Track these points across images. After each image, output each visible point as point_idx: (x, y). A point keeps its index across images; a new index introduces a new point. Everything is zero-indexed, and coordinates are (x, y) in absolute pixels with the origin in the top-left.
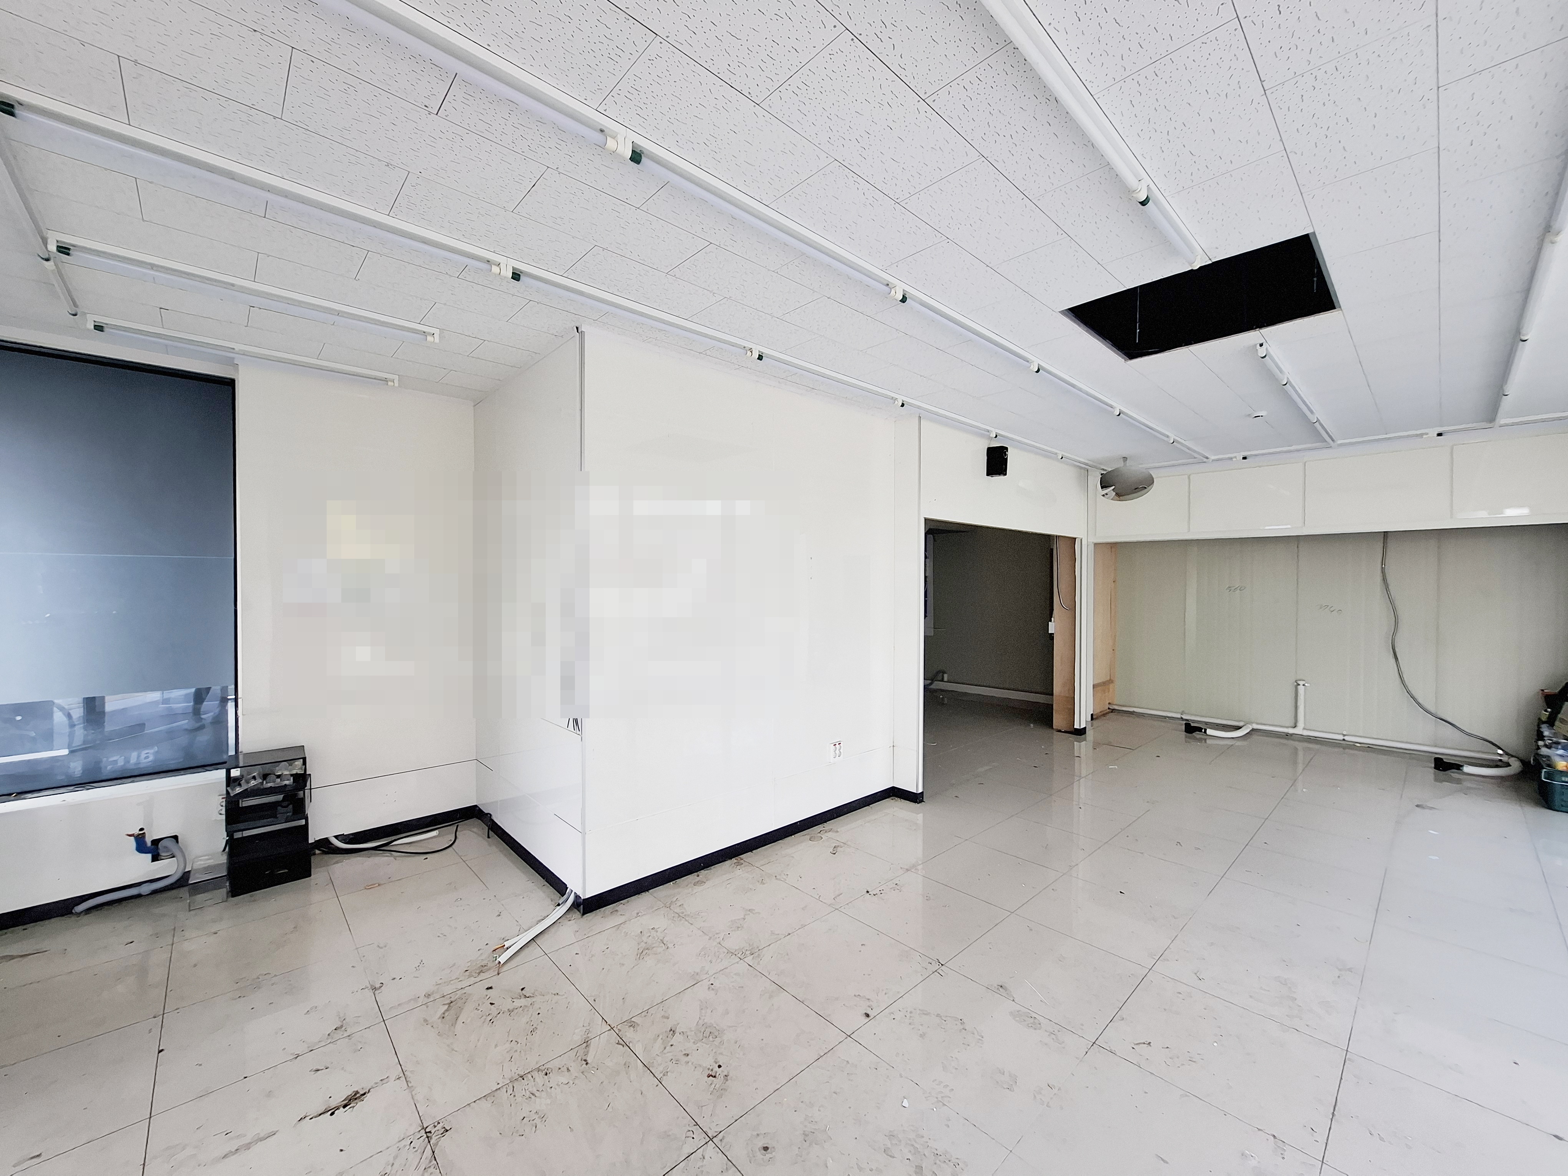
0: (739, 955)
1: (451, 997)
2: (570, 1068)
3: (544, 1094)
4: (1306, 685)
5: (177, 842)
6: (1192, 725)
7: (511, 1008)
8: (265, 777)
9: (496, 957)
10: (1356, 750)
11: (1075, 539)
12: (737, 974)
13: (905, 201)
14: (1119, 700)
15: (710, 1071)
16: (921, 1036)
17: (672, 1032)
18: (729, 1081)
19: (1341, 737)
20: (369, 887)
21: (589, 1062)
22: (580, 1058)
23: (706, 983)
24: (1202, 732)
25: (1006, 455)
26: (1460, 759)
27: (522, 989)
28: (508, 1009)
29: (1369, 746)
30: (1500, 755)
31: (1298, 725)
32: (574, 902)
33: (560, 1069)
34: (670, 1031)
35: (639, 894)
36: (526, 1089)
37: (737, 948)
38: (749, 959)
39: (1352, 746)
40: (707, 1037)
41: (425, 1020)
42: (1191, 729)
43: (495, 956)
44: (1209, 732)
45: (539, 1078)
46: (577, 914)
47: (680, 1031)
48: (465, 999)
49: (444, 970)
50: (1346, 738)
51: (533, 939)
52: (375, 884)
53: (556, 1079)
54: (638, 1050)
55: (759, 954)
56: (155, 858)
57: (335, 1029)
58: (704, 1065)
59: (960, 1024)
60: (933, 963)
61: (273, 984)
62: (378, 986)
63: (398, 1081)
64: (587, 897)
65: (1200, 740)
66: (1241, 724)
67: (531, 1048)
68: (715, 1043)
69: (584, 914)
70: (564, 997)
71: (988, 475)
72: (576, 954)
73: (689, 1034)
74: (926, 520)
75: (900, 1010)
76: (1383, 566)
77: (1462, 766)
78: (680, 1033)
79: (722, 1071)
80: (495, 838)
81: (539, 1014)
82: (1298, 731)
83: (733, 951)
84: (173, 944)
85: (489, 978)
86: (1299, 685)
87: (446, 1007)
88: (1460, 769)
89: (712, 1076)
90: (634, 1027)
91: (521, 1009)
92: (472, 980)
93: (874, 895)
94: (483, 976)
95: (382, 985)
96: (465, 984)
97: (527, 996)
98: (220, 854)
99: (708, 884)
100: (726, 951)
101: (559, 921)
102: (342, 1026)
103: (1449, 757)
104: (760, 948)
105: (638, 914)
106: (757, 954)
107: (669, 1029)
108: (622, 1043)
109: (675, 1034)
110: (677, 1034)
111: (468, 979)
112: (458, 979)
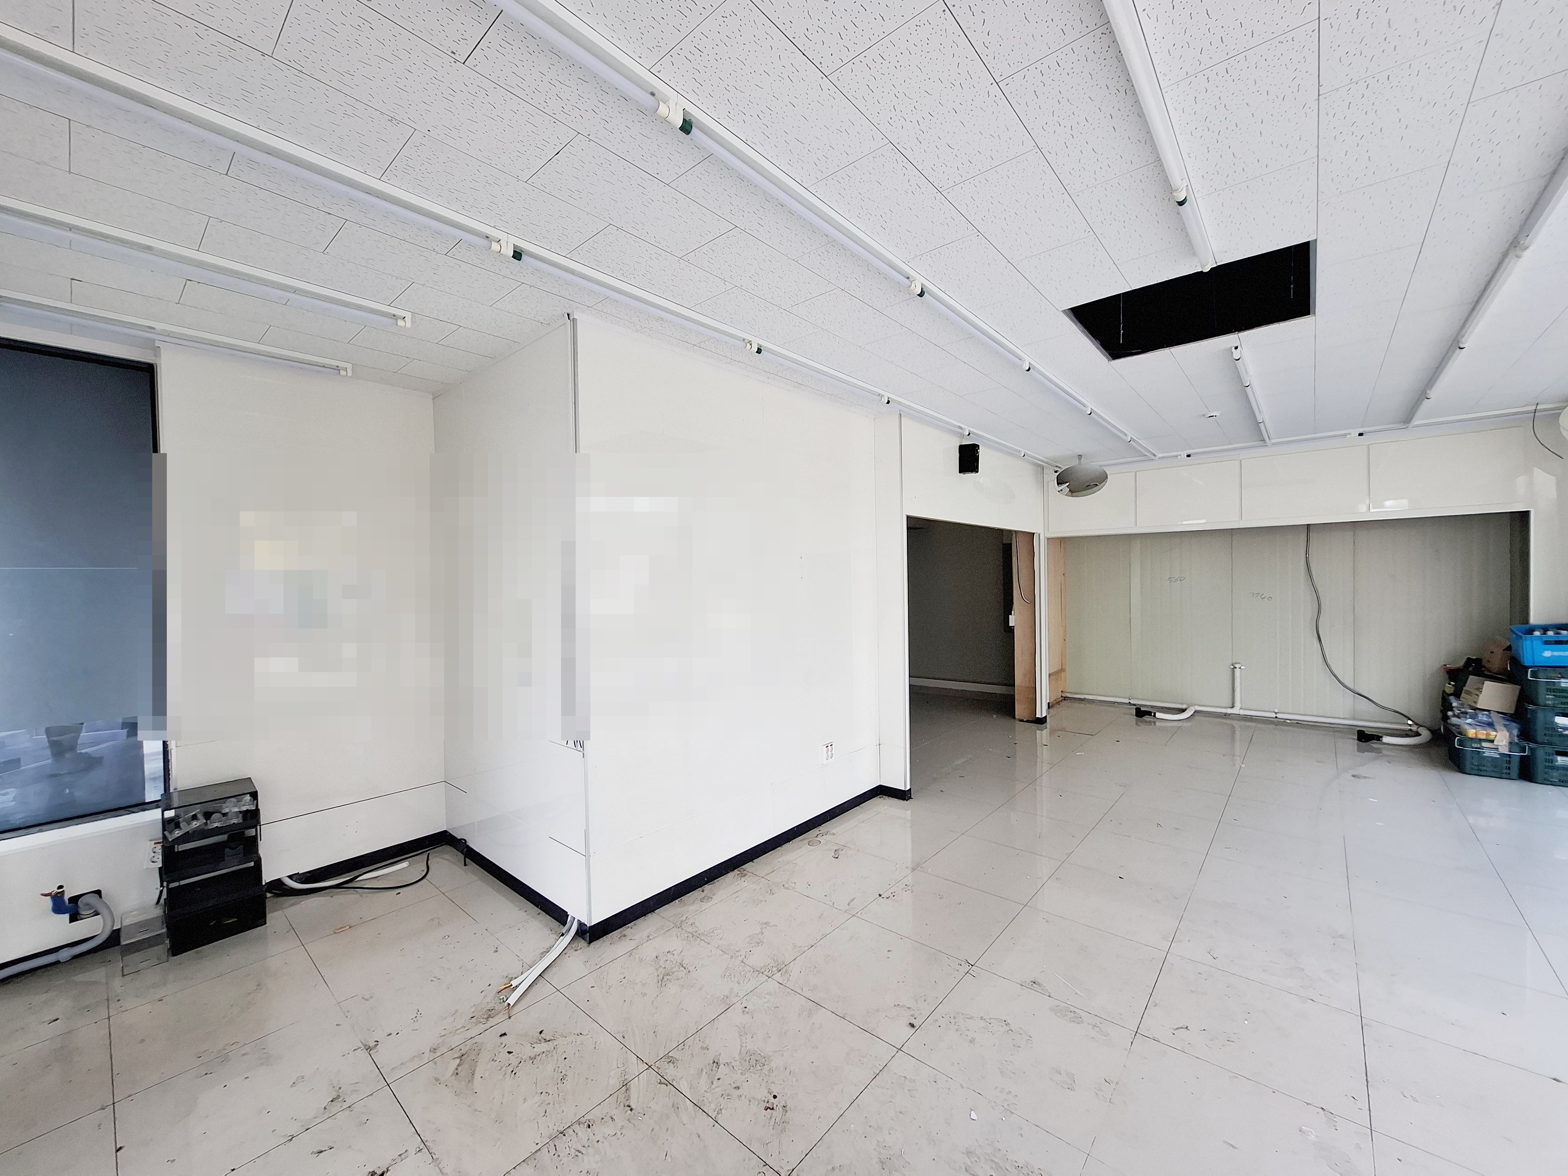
0: (766, 973)
1: (461, 1050)
2: (614, 1117)
3: (590, 1150)
4: (1242, 667)
5: (101, 897)
6: (1142, 709)
7: (533, 1055)
8: (208, 815)
9: (503, 998)
10: (1287, 726)
11: (1034, 534)
12: (769, 994)
13: (948, 191)
14: (1071, 689)
15: (766, 1103)
16: (971, 1042)
17: (715, 1064)
18: (789, 1112)
19: (1274, 715)
20: (340, 931)
21: (633, 1107)
22: (622, 1103)
23: (738, 1007)
24: (1152, 715)
25: (978, 452)
26: (1377, 730)
27: (541, 1032)
28: (530, 1057)
29: (1298, 722)
30: (1410, 725)
31: (1235, 705)
32: (578, 930)
33: (603, 1119)
34: (713, 1064)
35: (645, 915)
36: (570, 1146)
37: (762, 965)
38: (777, 976)
39: (1284, 723)
40: (754, 1065)
41: (437, 1080)
42: (1141, 713)
43: (501, 997)
44: (1158, 715)
45: (581, 1130)
46: (582, 943)
47: (724, 1062)
48: (478, 1049)
49: (445, 1018)
50: (1279, 716)
51: (540, 975)
52: (345, 927)
53: (602, 1130)
54: (683, 1086)
55: (786, 970)
56: (73, 919)
57: (332, 1101)
58: (759, 1097)
59: (1005, 1025)
60: (963, 963)
61: (244, 1055)
62: (372, 1044)
63: (419, 1154)
64: (593, 924)
65: (1150, 722)
66: (1184, 707)
67: (564, 1099)
68: (763, 1071)
69: (590, 943)
70: (588, 1036)
71: (960, 472)
72: (592, 987)
73: (734, 1064)
74: (908, 517)
75: (943, 1017)
76: (1307, 556)
77: (1381, 737)
78: (724, 1065)
79: (779, 1102)
80: (472, 865)
81: (565, 1058)
82: (1235, 711)
83: (759, 969)
84: (109, 1018)
85: (500, 1023)
86: (1236, 668)
87: (458, 1061)
88: (1380, 740)
89: (770, 1108)
90: (673, 1063)
91: (544, 1055)
92: (482, 1027)
93: (887, 898)
94: (492, 1022)
95: (376, 1043)
96: (474, 1032)
97: (548, 1040)
98: (153, 907)
99: (716, 899)
100: (752, 970)
101: (564, 952)
102: (339, 1097)
103: (1370, 730)
104: (786, 963)
105: (648, 937)
106: (784, 970)
107: (712, 1061)
108: (665, 1082)
109: (719, 1066)
110: (722, 1066)
111: (476, 1027)
112: (465, 1027)
